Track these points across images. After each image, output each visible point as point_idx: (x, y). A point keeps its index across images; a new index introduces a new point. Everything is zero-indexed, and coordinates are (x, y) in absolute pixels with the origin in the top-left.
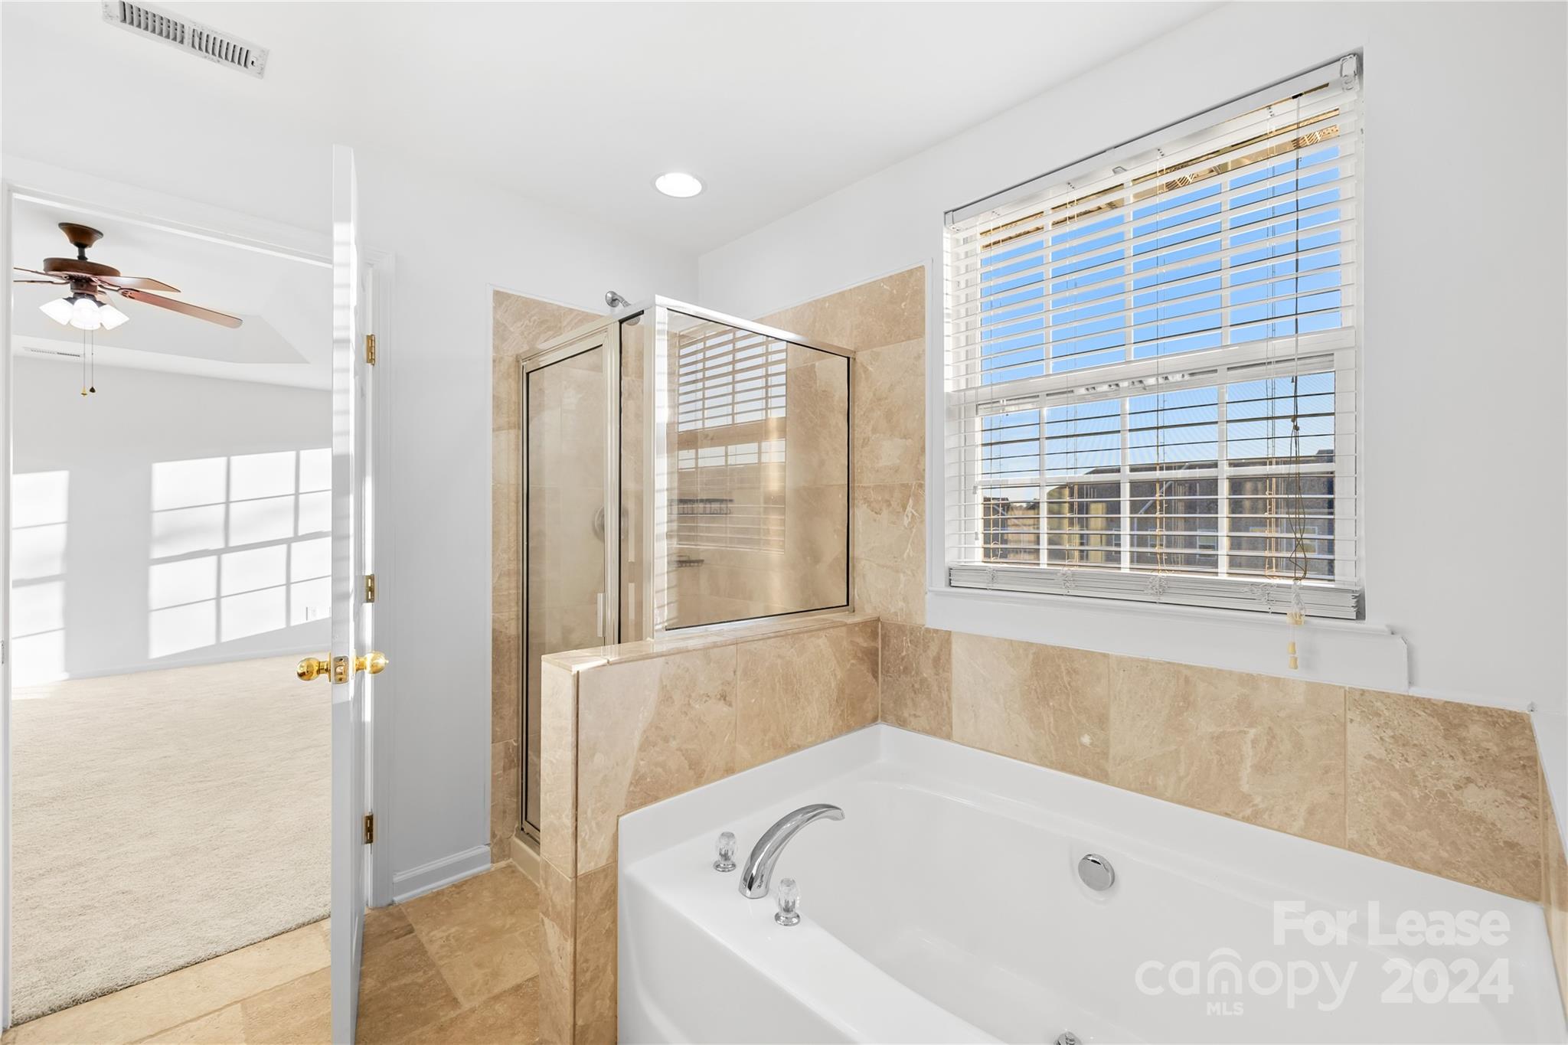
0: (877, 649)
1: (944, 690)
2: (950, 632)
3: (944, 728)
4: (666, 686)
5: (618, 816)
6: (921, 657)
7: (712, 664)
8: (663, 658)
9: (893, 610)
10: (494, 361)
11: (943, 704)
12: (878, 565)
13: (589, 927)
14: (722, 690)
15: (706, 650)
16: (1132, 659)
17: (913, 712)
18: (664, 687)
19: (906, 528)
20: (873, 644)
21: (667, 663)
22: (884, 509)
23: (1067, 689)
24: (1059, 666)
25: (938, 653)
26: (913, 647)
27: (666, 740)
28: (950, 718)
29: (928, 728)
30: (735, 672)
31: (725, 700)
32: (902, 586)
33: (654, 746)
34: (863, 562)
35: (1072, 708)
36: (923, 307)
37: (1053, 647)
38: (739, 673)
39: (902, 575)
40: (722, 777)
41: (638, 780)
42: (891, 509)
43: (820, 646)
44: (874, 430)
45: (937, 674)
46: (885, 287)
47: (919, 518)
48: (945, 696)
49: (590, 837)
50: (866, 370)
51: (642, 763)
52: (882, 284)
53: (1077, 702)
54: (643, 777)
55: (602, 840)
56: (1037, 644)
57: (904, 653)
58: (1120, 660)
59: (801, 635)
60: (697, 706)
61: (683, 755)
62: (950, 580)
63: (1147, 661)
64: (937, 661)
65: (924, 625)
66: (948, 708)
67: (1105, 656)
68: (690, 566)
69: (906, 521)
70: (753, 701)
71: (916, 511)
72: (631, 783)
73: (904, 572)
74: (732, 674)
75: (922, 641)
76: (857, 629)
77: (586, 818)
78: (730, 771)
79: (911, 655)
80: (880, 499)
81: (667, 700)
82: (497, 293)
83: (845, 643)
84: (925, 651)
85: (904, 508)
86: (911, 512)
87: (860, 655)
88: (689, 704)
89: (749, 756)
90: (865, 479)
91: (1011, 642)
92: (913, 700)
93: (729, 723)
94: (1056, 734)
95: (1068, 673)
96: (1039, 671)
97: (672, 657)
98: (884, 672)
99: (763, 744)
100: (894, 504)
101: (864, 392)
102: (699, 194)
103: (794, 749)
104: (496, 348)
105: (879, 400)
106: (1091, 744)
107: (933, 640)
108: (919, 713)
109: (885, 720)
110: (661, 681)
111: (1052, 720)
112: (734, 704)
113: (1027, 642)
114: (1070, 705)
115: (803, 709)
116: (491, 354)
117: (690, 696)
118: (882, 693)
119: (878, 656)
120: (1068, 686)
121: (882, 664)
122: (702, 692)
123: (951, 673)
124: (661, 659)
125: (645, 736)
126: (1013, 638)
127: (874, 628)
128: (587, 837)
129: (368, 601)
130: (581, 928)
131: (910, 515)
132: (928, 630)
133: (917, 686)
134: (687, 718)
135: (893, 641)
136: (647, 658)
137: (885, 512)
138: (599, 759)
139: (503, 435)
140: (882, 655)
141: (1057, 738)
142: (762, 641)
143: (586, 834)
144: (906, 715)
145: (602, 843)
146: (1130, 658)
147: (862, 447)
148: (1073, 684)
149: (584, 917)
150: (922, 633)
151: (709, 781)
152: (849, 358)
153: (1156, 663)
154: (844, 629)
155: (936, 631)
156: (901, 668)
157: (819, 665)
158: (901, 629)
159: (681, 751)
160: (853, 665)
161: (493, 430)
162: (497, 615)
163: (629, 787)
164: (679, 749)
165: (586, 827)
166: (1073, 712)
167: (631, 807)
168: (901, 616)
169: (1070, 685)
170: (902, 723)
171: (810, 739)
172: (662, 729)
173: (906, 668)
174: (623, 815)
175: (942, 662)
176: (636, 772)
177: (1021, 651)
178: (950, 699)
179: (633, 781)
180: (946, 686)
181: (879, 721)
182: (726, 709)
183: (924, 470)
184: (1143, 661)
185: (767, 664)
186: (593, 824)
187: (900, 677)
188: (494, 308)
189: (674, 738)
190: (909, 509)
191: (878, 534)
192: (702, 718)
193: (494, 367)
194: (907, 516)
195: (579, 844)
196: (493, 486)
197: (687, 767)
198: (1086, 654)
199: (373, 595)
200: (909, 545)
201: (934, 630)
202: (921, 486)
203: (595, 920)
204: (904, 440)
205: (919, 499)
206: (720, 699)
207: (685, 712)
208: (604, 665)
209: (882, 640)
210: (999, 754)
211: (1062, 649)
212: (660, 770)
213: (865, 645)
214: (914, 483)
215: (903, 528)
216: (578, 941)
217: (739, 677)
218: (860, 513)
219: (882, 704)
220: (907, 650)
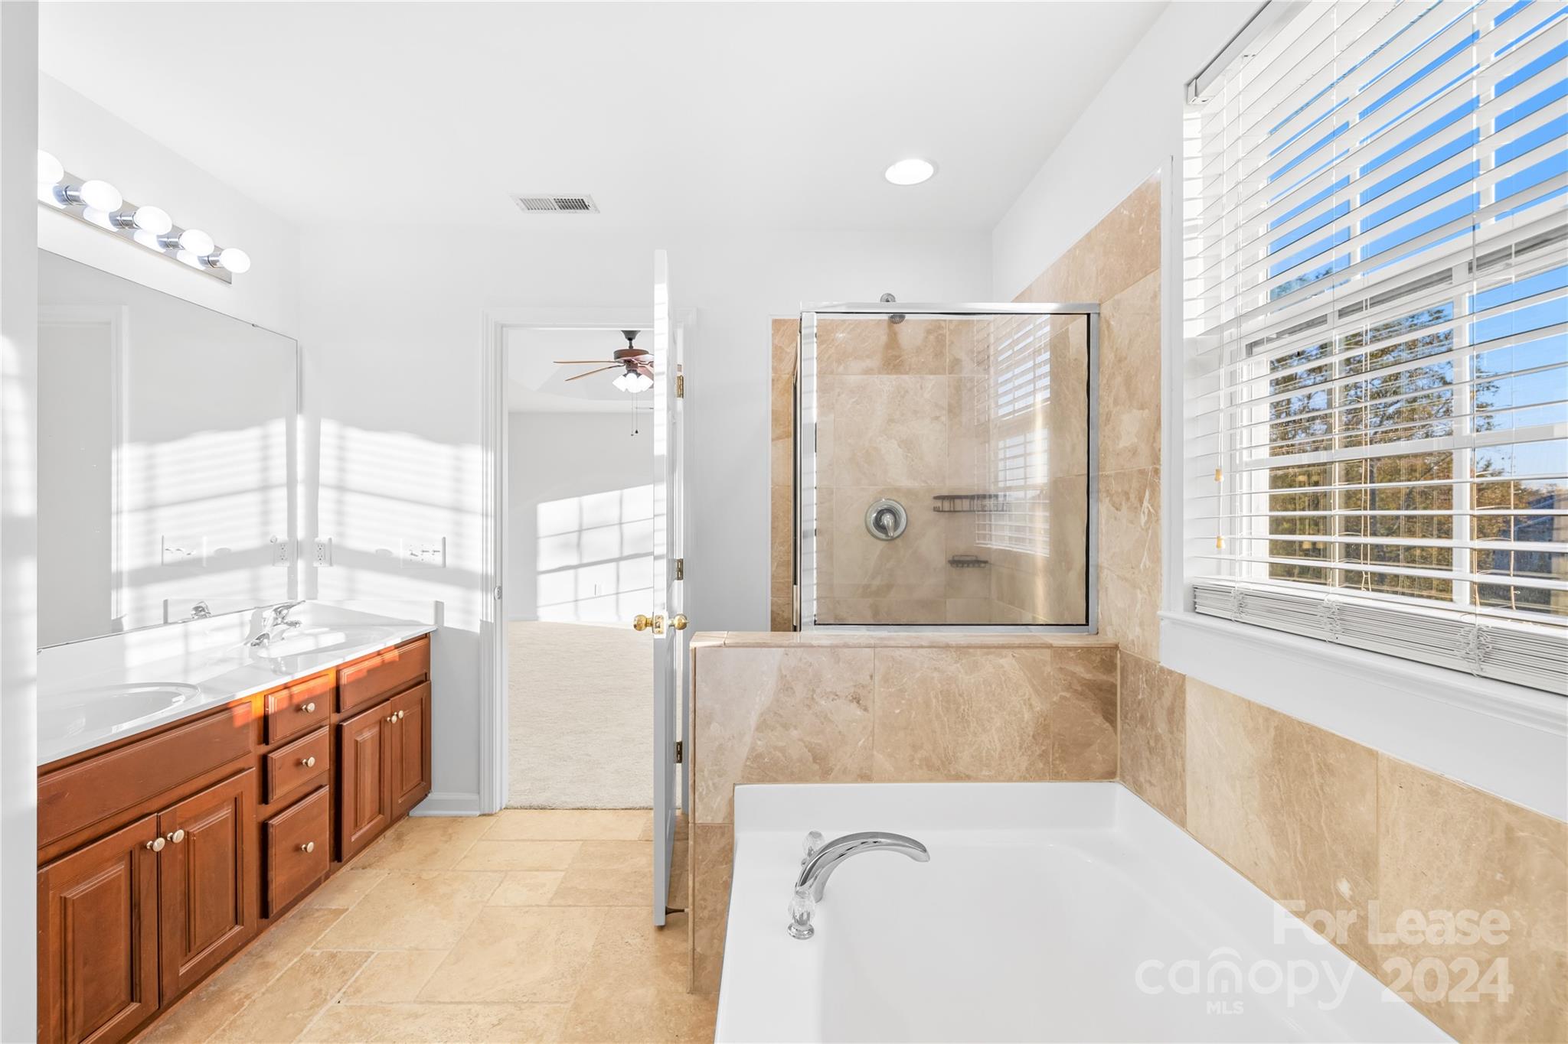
0: (1114, 686)
1: (1178, 755)
2: (1184, 676)
3: (1178, 810)
4: (786, 676)
5: (735, 784)
6: (1156, 705)
7: (841, 664)
8: (783, 649)
9: (1131, 637)
10: (773, 380)
11: (1177, 774)
12: (1118, 576)
13: (707, 872)
14: (854, 692)
15: (833, 647)
16: (1415, 771)
17: (1148, 778)
18: (783, 677)
19: (1143, 529)
20: (1103, 677)
21: (787, 654)
22: (1123, 503)
23: (1318, 795)
24: (1308, 755)
25: (1173, 704)
26: (1149, 691)
27: (786, 727)
28: (1185, 797)
29: (1162, 804)
30: (871, 677)
31: (858, 702)
32: (1139, 606)
33: (772, 730)
34: (1106, 571)
35: (1324, 828)
36: (1159, 228)
37: (1300, 723)
38: (877, 678)
39: (1138, 591)
40: (855, 781)
41: (756, 757)
42: (1129, 504)
43: (1003, 667)
44: (1116, 402)
45: (1172, 733)
46: (1125, 212)
47: (1154, 517)
48: (1179, 764)
49: (707, 793)
50: (1109, 325)
51: (759, 743)
52: (1122, 210)
53: (1331, 821)
54: (760, 756)
55: (719, 799)
56: (1280, 714)
57: (1140, 697)
58: (1395, 767)
59: (971, 650)
60: (823, 702)
61: (806, 747)
62: (1195, 603)
63: (1439, 779)
64: (1171, 712)
65: (1159, 662)
66: (1182, 782)
67: (1372, 754)
68: (979, 567)
69: (1143, 519)
70: (897, 711)
71: (1152, 506)
72: (748, 758)
73: (1141, 589)
74: (868, 677)
75: (1156, 683)
76: (1072, 654)
77: (703, 776)
78: (865, 777)
79: (1146, 700)
80: (1120, 490)
81: (787, 690)
82: (775, 322)
83: (1048, 669)
84: (1160, 698)
85: (1141, 502)
86: (1148, 508)
87: (1079, 688)
88: (813, 699)
89: (892, 769)
90: (1109, 467)
91: (1249, 704)
92: (1147, 759)
93: (865, 728)
94: (1303, 863)
95: (1320, 770)
96: (1282, 757)
97: (793, 650)
98: (1123, 718)
99: (912, 761)
100: (1132, 496)
101: (1106, 355)
102: (933, 175)
103: (958, 778)
104: (775, 369)
105: (1120, 361)
106: (1352, 898)
107: (1167, 684)
108: (1154, 781)
109: (1123, 780)
110: (780, 670)
111: (1298, 837)
112: (870, 709)
113: (1269, 709)
114: (1323, 824)
115: (975, 734)
116: (770, 375)
117: (814, 691)
118: (1121, 743)
119: (1115, 694)
120: (1320, 792)
121: (1121, 707)
122: (829, 690)
123: (1185, 734)
124: (780, 649)
125: (762, 719)
126: (1252, 700)
127: (1108, 657)
128: (704, 793)
129: (678, 579)
130: (699, 869)
131: (1146, 511)
132: (1162, 669)
133: (1152, 743)
134: (811, 712)
135: (1131, 678)
136: (764, 647)
137: (1124, 508)
138: (715, 727)
139: (780, 443)
140: (1121, 693)
141: (1306, 871)
142: (910, 649)
143: (703, 790)
144: (1142, 779)
145: (718, 802)
146: (1410, 766)
147: (1106, 425)
148: (1327, 789)
149: (702, 862)
150: (1157, 672)
151: (836, 780)
152: (1089, 315)
153: (1454, 786)
154: (1048, 653)
155: (1171, 672)
156: (1138, 715)
157: (1002, 689)
158: (1137, 662)
159: (804, 742)
160: (1063, 698)
161: (773, 440)
162: (775, 599)
163: (746, 761)
164: (801, 740)
165: (703, 784)
166: (1327, 835)
167: (748, 780)
168: (1138, 648)
169: (1322, 790)
170: (1138, 789)
171: (985, 773)
172: (781, 716)
173: (1142, 717)
174: (741, 784)
175: (1175, 715)
176: (753, 749)
177: (1261, 720)
178: (1184, 771)
179: (750, 757)
180: (1178, 752)
181: (1118, 779)
182: (859, 712)
183: (1160, 450)
184: (1431, 777)
185: (918, 675)
186: (710, 783)
187: (1136, 727)
188: (773, 335)
189: (796, 728)
190: (1146, 504)
191: (1118, 537)
192: (829, 715)
193: (773, 385)
194: (1144, 513)
195: (696, 796)
196: (772, 488)
197: (811, 759)
198: (1345, 745)
199: (682, 574)
200: (1146, 553)
201: (1168, 670)
202: (1157, 472)
203: (713, 868)
204: (1141, 411)
205: (1155, 489)
206: (851, 701)
207: (807, 705)
208: (720, 647)
209: (1121, 674)
210: (1235, 868)
211: (1312, 729)
212: (779, 754)
213: (1088, 676)
214: (1151, 467)
215: (1139, 529)
216: (696, 879)
217: (876, 682)
218: (1102, 510)
219: (1121, 758)
220: (1143, 694)
